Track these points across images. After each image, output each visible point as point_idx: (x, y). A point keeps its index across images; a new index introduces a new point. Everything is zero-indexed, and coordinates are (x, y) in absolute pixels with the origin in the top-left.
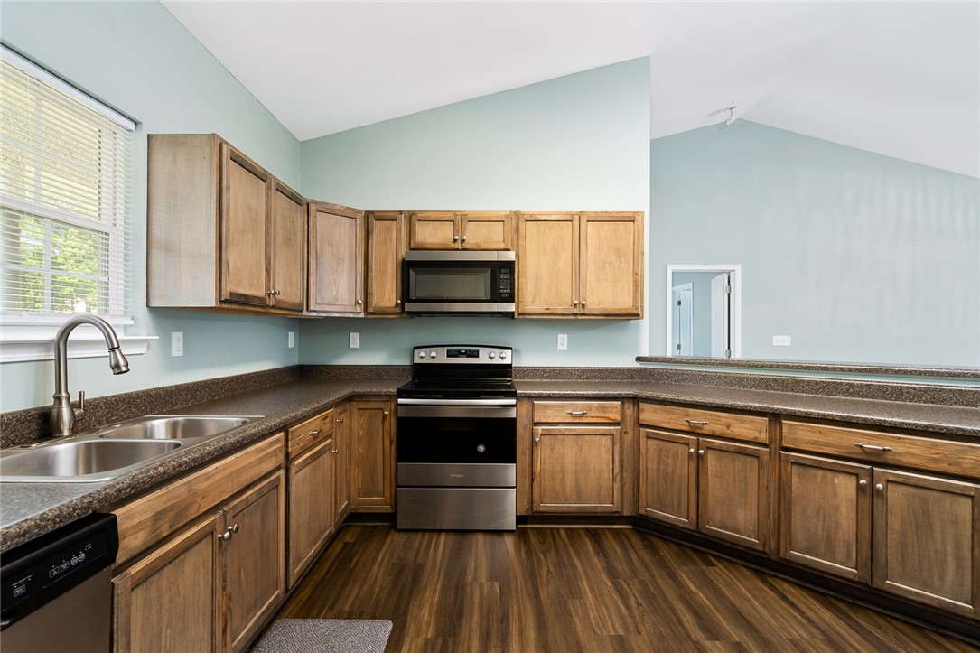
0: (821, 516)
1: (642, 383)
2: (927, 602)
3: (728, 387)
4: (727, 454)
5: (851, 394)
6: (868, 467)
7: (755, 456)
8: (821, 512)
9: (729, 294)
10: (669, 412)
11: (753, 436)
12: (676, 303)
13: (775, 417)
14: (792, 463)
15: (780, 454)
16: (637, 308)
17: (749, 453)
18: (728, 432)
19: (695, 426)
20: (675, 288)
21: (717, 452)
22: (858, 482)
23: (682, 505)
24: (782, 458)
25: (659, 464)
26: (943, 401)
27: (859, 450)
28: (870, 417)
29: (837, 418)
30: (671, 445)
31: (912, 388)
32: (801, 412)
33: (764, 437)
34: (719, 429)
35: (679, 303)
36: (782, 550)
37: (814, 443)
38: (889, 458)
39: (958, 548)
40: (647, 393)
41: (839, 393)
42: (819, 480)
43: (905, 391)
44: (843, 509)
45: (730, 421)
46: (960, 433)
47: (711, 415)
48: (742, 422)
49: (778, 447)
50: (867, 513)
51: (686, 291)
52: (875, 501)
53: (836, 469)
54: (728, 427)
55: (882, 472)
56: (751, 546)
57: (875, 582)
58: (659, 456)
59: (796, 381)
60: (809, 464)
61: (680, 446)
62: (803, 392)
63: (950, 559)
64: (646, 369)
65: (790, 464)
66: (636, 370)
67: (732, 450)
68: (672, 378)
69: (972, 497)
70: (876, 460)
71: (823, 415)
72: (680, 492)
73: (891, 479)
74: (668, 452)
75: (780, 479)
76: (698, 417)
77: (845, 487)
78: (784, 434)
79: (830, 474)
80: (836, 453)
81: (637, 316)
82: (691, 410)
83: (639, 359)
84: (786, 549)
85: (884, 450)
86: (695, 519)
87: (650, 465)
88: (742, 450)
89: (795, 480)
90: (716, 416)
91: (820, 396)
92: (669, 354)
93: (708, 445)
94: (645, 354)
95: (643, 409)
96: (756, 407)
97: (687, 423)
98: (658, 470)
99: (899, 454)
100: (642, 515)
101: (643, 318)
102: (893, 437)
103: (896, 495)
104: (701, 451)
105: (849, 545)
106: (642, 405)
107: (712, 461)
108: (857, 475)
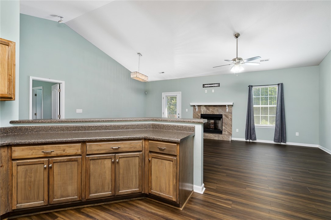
0: (100, 177)
1: (14, 135)
2: (129, 193)
3: (62, 132)
4: (64, 163)
5: (106, 129)
6: (114, 155)
7: (76, 160)
8: (100, 176)
9: (60, 93)
10: (32, 150)
11: (75, 152)
12: (34, 95)
13: (84, 142)
14: (90, 160)
15: (86, 157)
16: (10, 94)
17: (73, 160)
18: (64, 153)
19: (47, 153)
20: (34, 88)
21: (59, 163)
22: (111, 161)
23: (40, 195)
24: (87, 159)
25: (25, 178)
26: (129, 128)
27: (112, 149)
28: (115, 137)
29: (105, 139)
30: (33, 166)
31: (122, 125)
32: (93, 139)
33: (79, 152)
34: (59, 152)
35: (36, 95)
36: (87, 196)
37: (98, 150)
38: (120, 150)
39: (136, 173)
40: (18, 141)
41: (103, 129)
42: (99, 164)
43: (120, 126)
44: (107, 172)
45: (64, 148)
46: (136, 138)
47: (56, 147)
48: (70, 147)
49: (84, 155)
50: (114, 171)
51: (39, 90)
52: (116, 165)
53: (105, 158)
54: (64, 151)
55: (118, 155)
56: (74, 200)
57: (116, 194)
58: (26, 174)
59: (89, 126)
60: (96, 158)
61: (39, 165)
62: (91, 130)
63: (134, 177)
64: (16, 127)
65: (89, 160)
66: (10, 128)
67: (66, 161)
68: (33, 130)
69: (138, 156)
70: (116, 152)
71: (101, 139)
72: (38, 188)
73: (120, 157)
74: (31, 170)
75: (86, 168)
76: (48, 149)
77: (108, 163)
78: (87, 149)
79: (103, 160)
80: (105, 152)
81: (10, 99)
82: (45, 146)
83: (11, 122)
84: (88, 195)
85: (119, 148)
86: (47, 199)
87: (19, 180)
88: (70, 159)
89: (91, 166)
90: (58, 146)
91: (97, 131)
92: (31, 118)
93: (54, 161)
94: (17, 119)
95: (14, 151)
96: (76, 140)
97: (43, 153)
98: (25, 182)
99: (122, 148)
100: (14, 210)
101: (14, 100)
102: (121, 143)
103: (122, 161)
104: (50, 165)
105: (109, 184)
106: (13, 148)
107: (56, 168)
108: (111, 158)
